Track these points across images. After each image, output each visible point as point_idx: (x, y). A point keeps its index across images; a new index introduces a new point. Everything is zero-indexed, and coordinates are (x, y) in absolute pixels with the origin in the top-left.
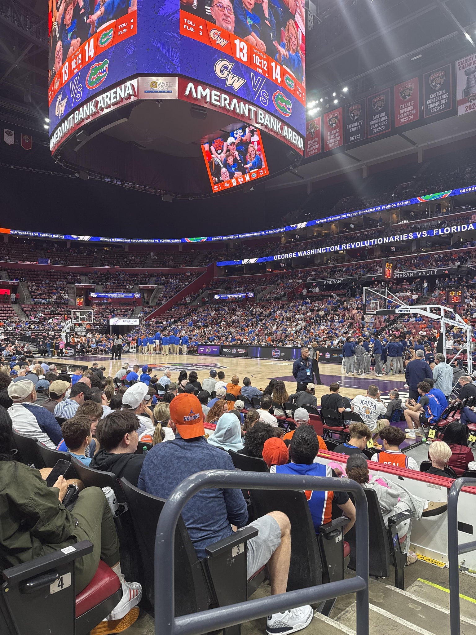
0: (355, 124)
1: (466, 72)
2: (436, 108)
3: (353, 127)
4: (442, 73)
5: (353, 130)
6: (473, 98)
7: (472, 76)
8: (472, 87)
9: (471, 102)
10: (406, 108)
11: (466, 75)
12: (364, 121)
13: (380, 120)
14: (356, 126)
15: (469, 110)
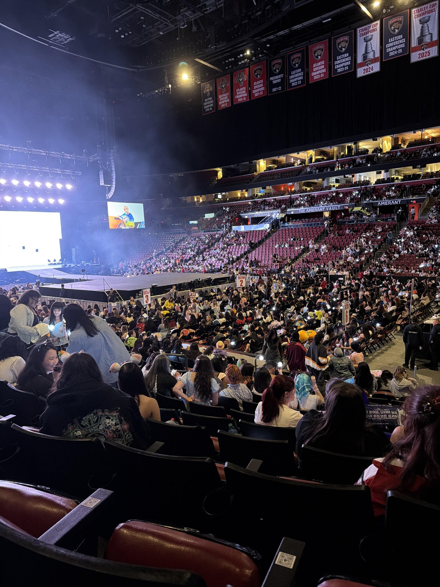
0: (277, 77)
3: (275, 80)
5: (274, 82)
10: (318, 66)
12: (284, 75)
14: (278, 79)
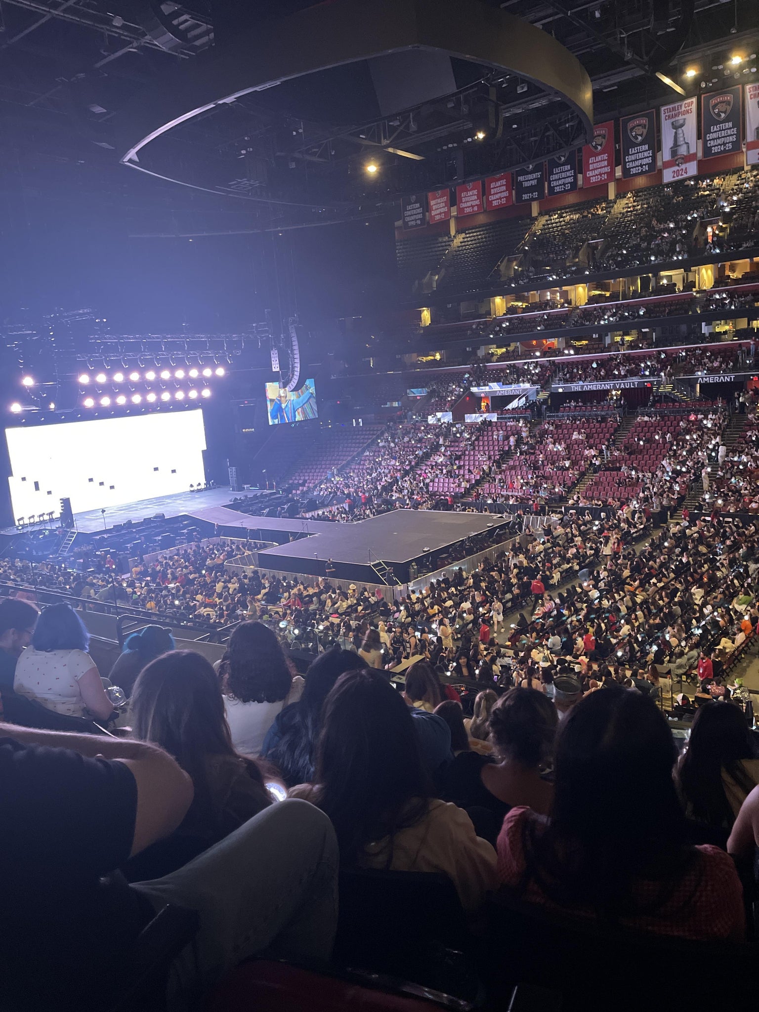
0: (530, 177)
1: (673, 124)
2: (637, 168)
3: (527, 181)
4: (644, 121)
5: (526, 184)
6: (680, 161)
7: (680, 131)
8: (680, 146)
9: (678, 165)
11: (673, 128)
12: (542, 173)
13: (564, 175)
14: (531, 180)
15: (677, 176)
